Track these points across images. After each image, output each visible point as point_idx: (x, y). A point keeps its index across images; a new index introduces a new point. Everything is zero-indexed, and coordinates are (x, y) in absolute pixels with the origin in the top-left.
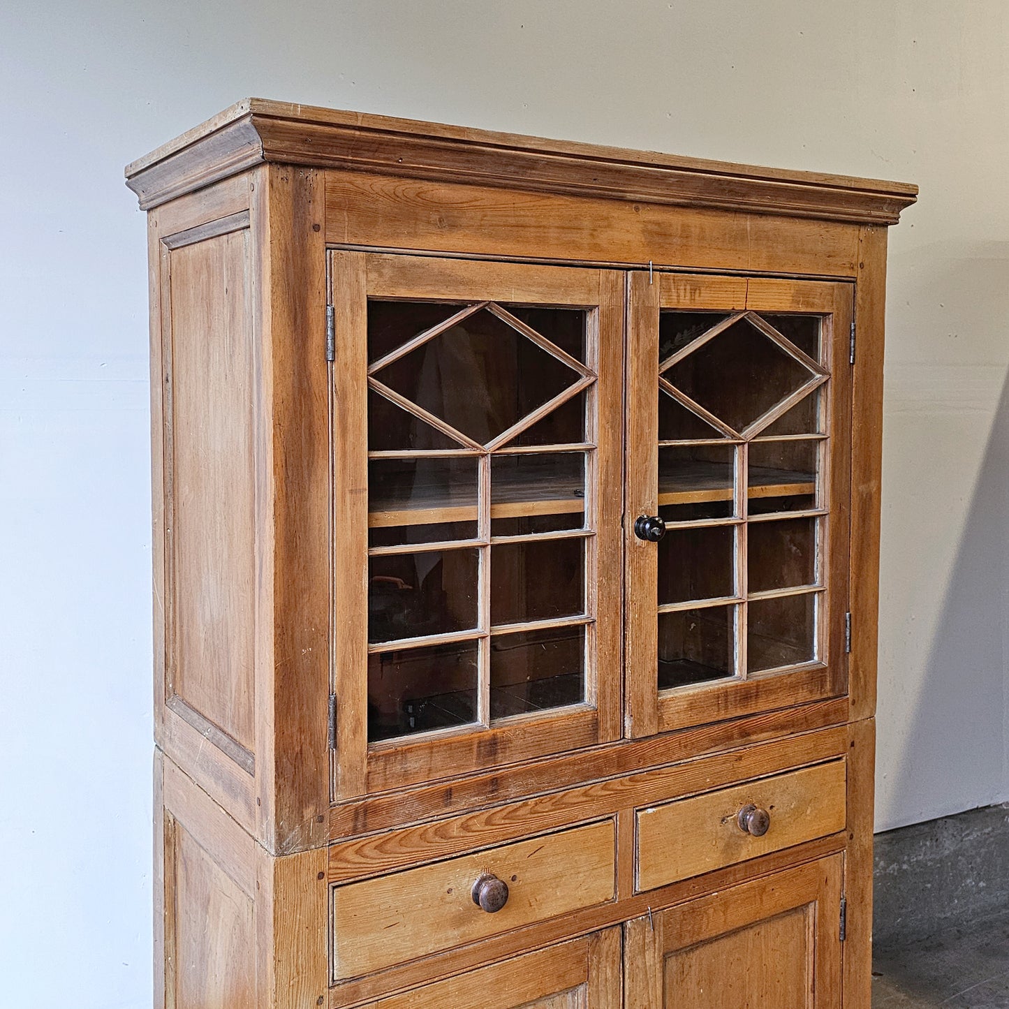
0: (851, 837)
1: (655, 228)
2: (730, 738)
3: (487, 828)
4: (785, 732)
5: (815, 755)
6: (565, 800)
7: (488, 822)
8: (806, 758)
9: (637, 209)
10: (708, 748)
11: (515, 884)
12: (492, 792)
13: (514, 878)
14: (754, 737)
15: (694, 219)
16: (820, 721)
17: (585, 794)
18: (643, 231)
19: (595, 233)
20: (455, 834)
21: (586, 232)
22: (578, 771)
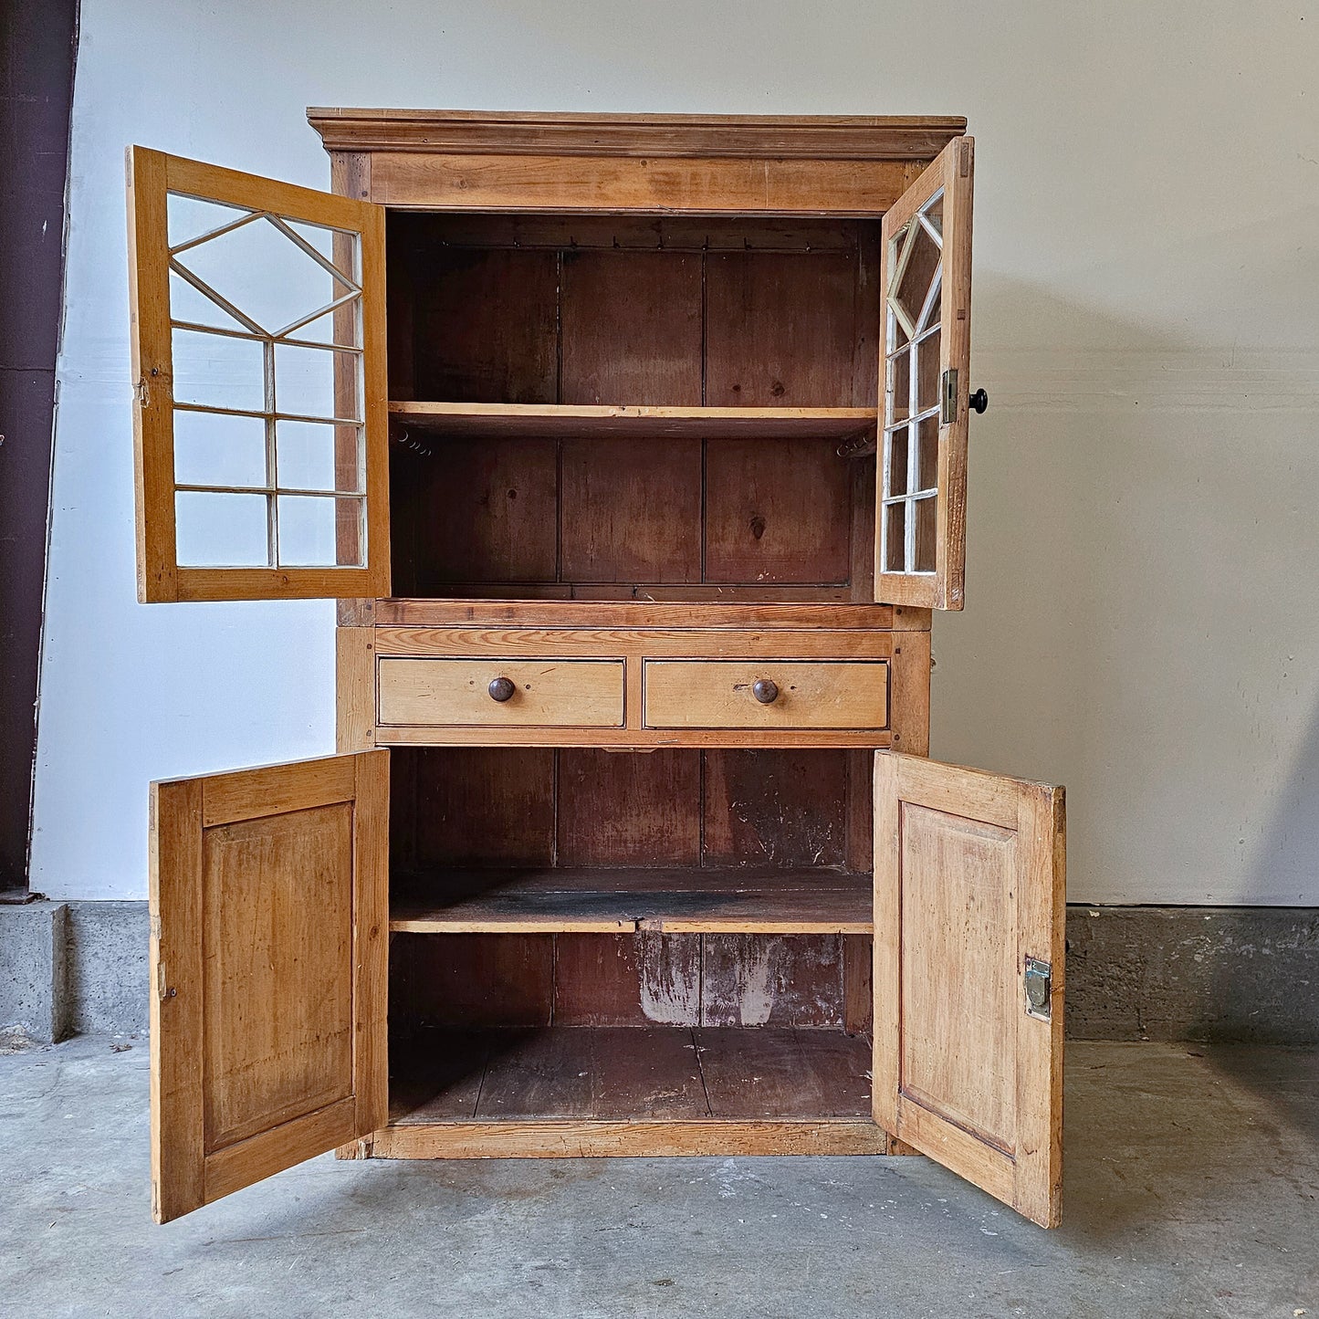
0: (897, 738)
1: (661, 178)
2: (746, 619)
3: (502, 643)
4: (810, 625)
5: (849, 653)
6: (575, 637)
7: (504, 638)
8: (838, 653)
9: (644, 164)
10: (720, 624)
11: (529, 691)
12: (509, 617)
13: (528, 687)
14: (773, 623)
15: (704, 168)
16: (855, 623)
17: (593, 636)
18: (651, 181)
19: (602, 185)
20: (476, 641)
21: (593, 186)
22: (588, 617)
